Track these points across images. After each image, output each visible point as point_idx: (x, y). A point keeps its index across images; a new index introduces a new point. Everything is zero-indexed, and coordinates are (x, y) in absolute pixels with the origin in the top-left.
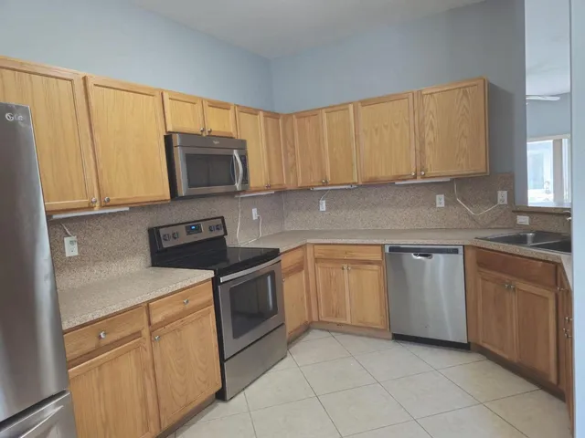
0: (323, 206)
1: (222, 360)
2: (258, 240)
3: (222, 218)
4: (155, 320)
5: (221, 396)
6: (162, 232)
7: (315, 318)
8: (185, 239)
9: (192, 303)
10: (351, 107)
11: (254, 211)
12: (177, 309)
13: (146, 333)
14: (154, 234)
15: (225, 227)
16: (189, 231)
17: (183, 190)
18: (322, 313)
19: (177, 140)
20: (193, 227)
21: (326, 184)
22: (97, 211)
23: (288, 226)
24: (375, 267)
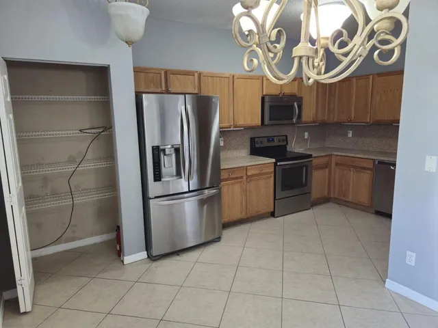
0: (350, 135)
1: (275, 199)
2: (306, 150)
3: (286, 136)
4: (249, 174)
5: (273, 215)
6: (256, 140)
7: (332, 196)
8: (266, 144)
9: (264, 171)
10: (371, 77)
11: (306, 134)
12: (257, 172)
13: (245, 178)
14: (252, 140)
15: (287, 141)
16: (269, 141)
17: (267, 121)
18: (336, 194)
19: (267, 99)
20: (270, 139)
21: (350, 121)
22: (232, 129)
23: (328, 144)
24: (369, 172)
